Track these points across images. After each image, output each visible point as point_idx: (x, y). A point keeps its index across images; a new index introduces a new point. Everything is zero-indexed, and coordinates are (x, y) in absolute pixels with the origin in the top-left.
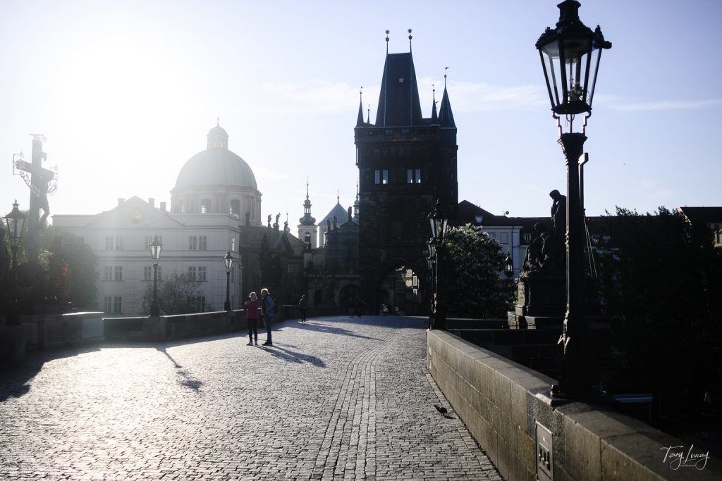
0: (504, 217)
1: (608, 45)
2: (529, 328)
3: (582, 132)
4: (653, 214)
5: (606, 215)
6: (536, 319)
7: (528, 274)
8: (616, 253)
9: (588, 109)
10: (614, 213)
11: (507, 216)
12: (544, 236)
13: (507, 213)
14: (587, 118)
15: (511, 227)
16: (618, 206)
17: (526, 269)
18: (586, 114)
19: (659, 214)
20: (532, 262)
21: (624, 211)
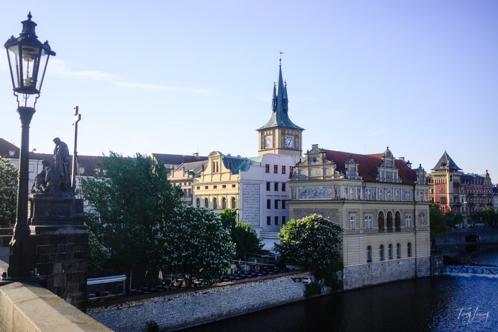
0: (32, 152)
1: (54, 54)
2: (32, 234)
3: (33, 107)
4: (132, 157)
5: (102, 155)
6: (36, 228)
7: (34, 196)
8: (108, 182)
9: (38, 92)
10: (108, 155)
11: (34, 152)
12: (48, 169)
13: (35, 150)
14: (37, 98)
15: (37, 160)
16: (111, 151)
17: (33, 192)
18: (37, 95)
19: (136, 157)
20: (38, 188)
21: (114, 154)
